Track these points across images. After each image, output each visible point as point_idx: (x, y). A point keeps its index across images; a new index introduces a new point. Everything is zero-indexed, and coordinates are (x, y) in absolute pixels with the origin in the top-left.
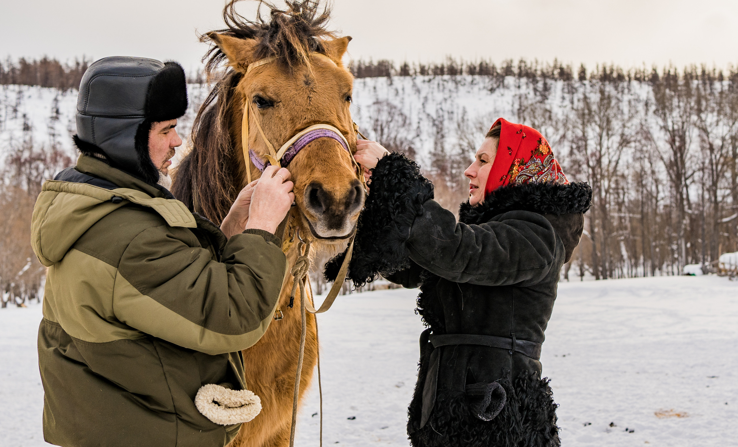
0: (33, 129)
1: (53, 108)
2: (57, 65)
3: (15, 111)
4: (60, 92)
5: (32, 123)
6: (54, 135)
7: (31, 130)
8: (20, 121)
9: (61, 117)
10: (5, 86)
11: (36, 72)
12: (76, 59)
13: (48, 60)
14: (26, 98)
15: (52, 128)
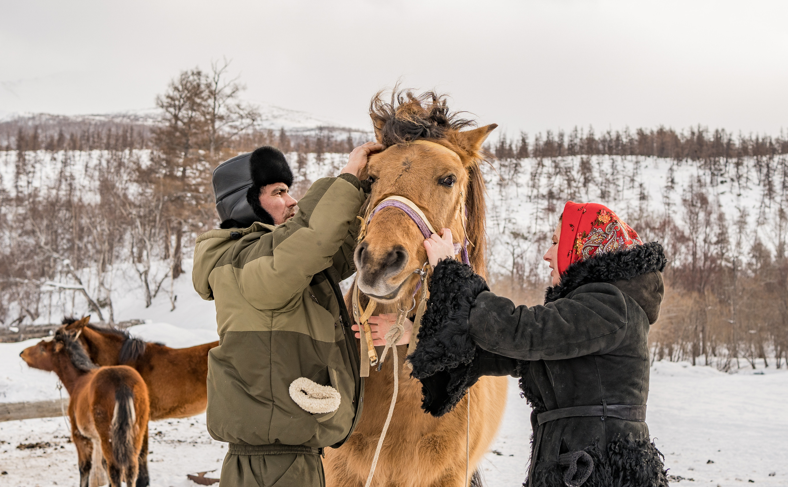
0: (649, 198)
1: (668, 178)
2: (672, 134)
3: (633, 180)
4: (675, 162)
5: (648, 192)
6: (668, 204)
7: (648, 200)
8: (637, 191)
9: (676, 186)
10: (623, 157)
11: (653, 143)
12: (691, 128)
13: (664, 130)
14: (642, 168)
15: (667, 197)
